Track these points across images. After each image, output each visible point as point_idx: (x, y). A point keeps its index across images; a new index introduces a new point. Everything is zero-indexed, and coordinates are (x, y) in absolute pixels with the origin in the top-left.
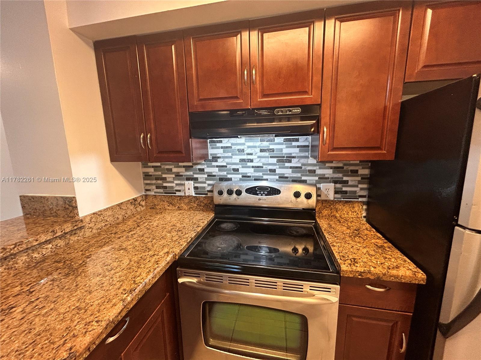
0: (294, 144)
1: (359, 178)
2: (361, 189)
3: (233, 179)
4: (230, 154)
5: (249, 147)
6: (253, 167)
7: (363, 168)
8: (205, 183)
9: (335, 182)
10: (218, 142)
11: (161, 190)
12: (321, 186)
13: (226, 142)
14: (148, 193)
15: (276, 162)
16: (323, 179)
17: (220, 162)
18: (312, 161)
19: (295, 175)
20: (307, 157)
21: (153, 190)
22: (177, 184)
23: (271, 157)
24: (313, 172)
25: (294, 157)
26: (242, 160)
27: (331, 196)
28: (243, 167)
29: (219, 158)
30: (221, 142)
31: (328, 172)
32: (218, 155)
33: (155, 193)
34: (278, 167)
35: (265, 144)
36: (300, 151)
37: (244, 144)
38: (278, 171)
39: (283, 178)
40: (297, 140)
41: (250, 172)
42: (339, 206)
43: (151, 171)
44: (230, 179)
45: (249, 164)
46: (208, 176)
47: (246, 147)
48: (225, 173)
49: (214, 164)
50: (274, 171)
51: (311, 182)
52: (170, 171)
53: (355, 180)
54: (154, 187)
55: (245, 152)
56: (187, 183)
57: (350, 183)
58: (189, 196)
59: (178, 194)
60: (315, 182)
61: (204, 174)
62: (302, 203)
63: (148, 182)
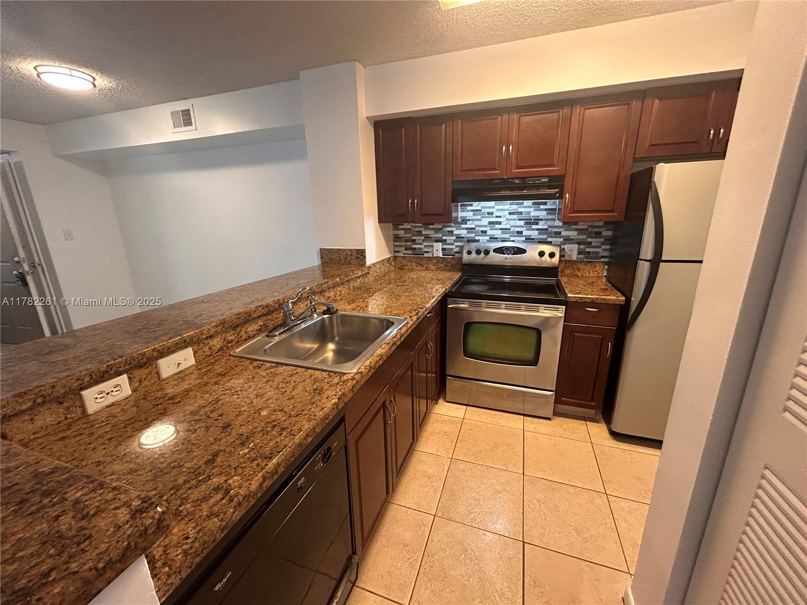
0: (542, 207)
1: (602, 240)
2: (603, 250)
3: (480, 241)
4: (479, 217)
5: (498, 210)
6: (501, 229)
7: (607, 230)
8: (453, 244)
9: (579, 244)
10: (468, 205)
11: (410, 252)
12: (566, 247)
13: (477, 205)
14: (397, 254)
15: (523, 225)
16: (568, 240)
17: (470, 225)
18: (558, 223)
19: (541, 237)
20: (554, 220)
21: (402, 251)
22: (425, 246)
23: (519, 220)
24: (558, 234)
25: (541, 220)
26: (491, 223)
27: (575, 257)
28: (491, 229)
29: (469, 220)
30: (471, 205)
31: (573, 234)
32: (468, 218)
33: (404, 254)
34: (525, 229)
35: (515, 207)
36: (548, 214)
37: (493, 207)
38: (525, 233)
39: (529, 239)
40: (545, 204)
41: (498, 233)
42: (581, 266)
43: (401, 233)
44: (478, 241)
45: (497, 226)
46: (456, 238)
47: (495, 210)
48: (473, 235)
49: (463, 226)
50: (521, 232)
51: (556, 243)
52: (419, 233)
53: (597, 242)
54: (403, 249)
55: (494, 215)
56: (435, 244)
57: (593, 244)
58: (437, 257)
59: (426, 255)
60: (560, 243)
61: (453, 236)
62: (545, 262)
63: (398, 244)
